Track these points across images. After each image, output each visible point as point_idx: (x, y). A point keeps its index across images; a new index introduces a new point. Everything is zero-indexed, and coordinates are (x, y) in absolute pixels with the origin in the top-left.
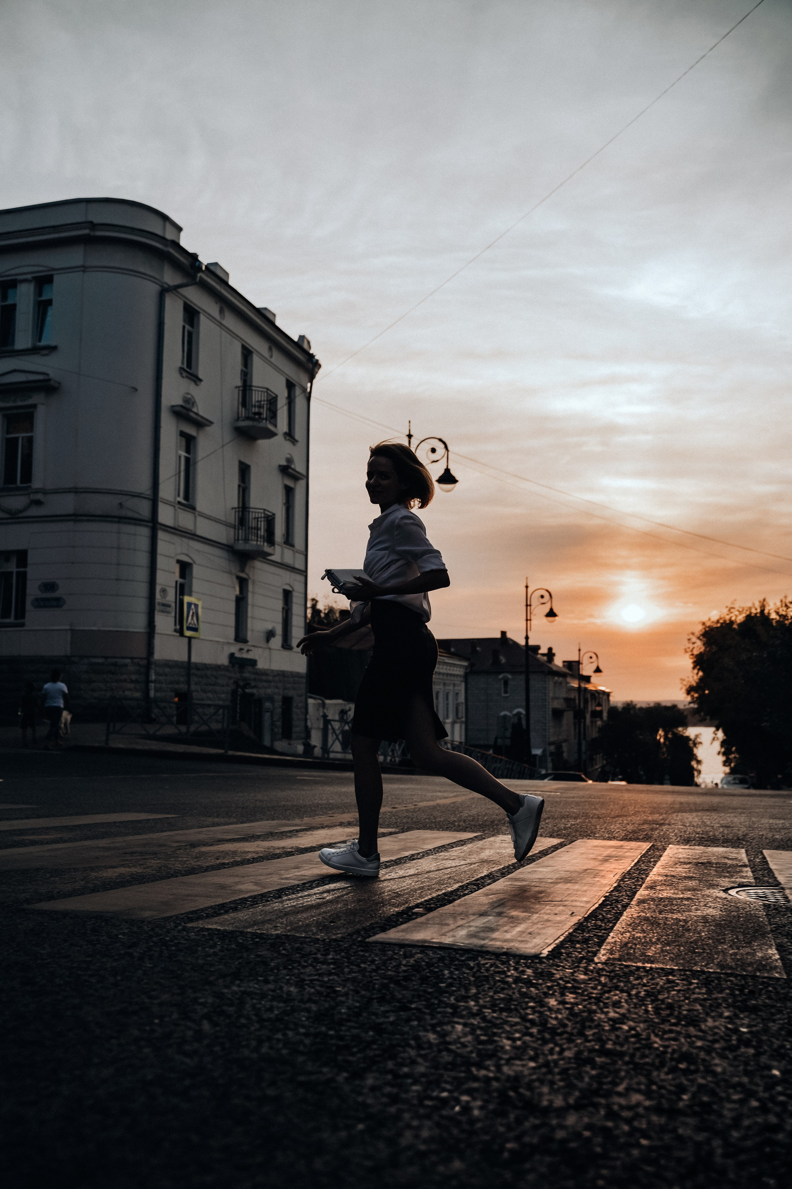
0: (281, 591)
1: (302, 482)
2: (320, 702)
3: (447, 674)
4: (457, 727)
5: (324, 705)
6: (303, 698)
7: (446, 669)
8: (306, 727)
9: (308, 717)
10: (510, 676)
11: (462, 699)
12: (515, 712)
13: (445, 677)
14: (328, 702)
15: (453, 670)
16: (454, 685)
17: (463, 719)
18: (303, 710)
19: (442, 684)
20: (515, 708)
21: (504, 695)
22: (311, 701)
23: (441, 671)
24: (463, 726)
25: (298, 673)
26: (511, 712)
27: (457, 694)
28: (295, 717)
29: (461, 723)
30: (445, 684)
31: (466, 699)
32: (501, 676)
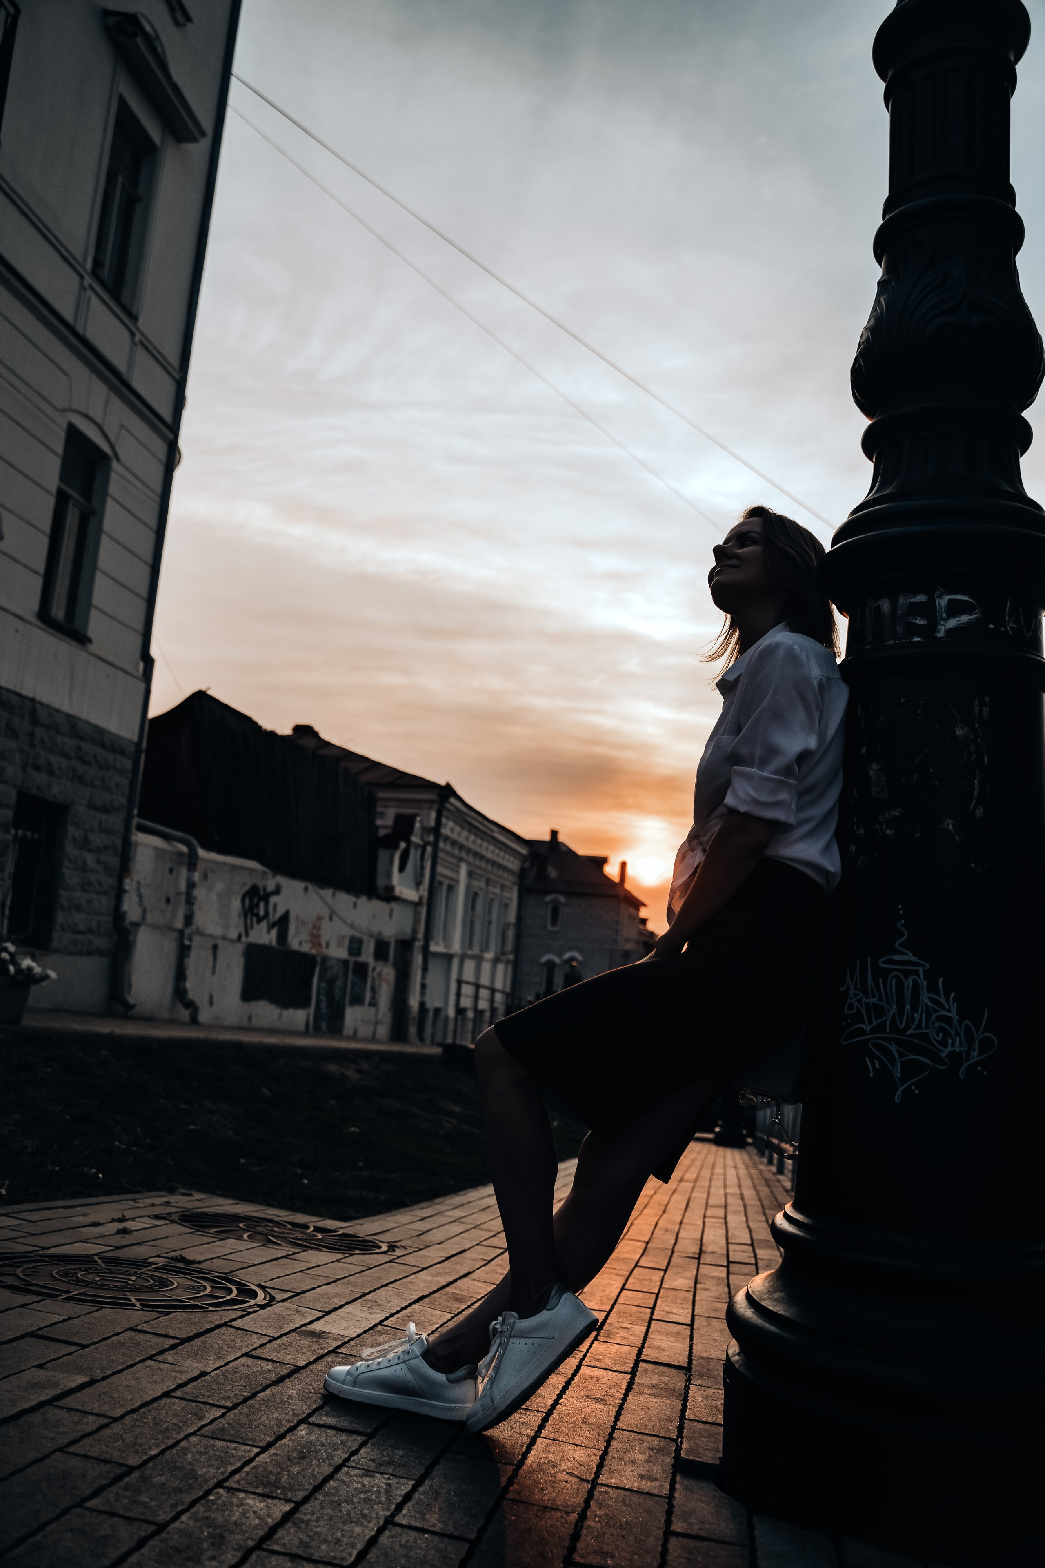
0: (65, 425)
1: (198, 149)
2: (184, 849)
3: (494, 863)
4: (501, 968)
5: (192, 862)
6: (115, 821)
7: (493, 852)
8: (118, 916)
9: (128, 884)
10: (562, 899)
11: (512, 917)
12: (567, 956)
13: (489, 867)
14: (201, 852)
15: (503, 858)
16: (503, 887)
17: (511, 957)
18: (114, 862)
19: (483, 880)
20: (566, 951)
21: (550, 928)
22: (140, 838)
23: (484, 853)
24: (510, 968)
25: (99, 730)
26: (560, 956)
27: (506, 905)
28: (71, 876)
29: (508, 962)
30: (488, 882)
31: (519, 917)
32: (549, 898)
